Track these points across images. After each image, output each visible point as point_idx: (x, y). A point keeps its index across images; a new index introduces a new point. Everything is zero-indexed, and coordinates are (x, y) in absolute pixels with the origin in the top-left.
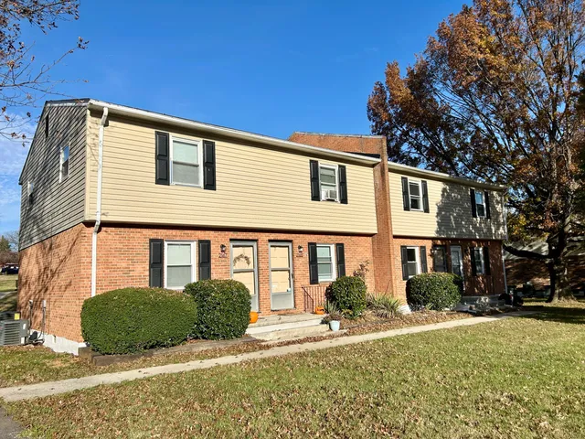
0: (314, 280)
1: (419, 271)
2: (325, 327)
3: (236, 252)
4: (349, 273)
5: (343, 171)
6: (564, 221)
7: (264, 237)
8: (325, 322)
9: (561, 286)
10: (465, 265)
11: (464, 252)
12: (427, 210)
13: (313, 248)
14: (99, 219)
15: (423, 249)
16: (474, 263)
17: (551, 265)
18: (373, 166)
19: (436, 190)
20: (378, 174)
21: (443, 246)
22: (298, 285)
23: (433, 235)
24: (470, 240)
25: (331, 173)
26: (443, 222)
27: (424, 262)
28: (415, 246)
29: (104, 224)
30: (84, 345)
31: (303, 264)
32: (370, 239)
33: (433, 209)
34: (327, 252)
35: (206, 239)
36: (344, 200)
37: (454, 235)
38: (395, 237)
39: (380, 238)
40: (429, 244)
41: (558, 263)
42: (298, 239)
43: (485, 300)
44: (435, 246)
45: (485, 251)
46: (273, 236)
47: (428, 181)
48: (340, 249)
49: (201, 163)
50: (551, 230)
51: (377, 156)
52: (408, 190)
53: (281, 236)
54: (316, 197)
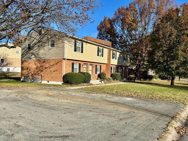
0: (96, 73)
1: (113, 72)
2: (101, 82)
3: (84, 66)
4: (102, 72)
5: (103, 49)
6: (140, 63)
7: (89, 63)
8: (100, 81)
9: (137, 77)
10: (121, 71)
11: (121, 69)
12: (116, 59)
13: (96, 66)
14: (67, 58)
15: (114, 67)
16: (123, 71)
17: (136, 72)
18: (108, 48)
19: (118, 54)
20: (109, 50)
21: (118, 67)
22: (93, 74)
23: (117, 64)
24: (122, 66)
25: (101, 50)
26: (118, 62)
27: (114, 70)
28: (113, 66)
29: (67, 59)
30: (62, 83)
31: (94, 69)
32: (105, 65)
33: (117, 59)
34: (98, 67)
35: (82, 63)
36: (103, 56)
37: (120, 64)
38: (111, 65)
39: (108, 65)
40: (115, 66)
41: (137, 72)
42: (95, 64)
43: (125, 79)
44: (116, 67)
45: (125, 68)
47: (117, 52)
48: (101, 66)
49: (81, 47)
50: (137, 65)
51: (109, 46)
52: (113, 54)
53: (91, 63)
54: (98, 55)
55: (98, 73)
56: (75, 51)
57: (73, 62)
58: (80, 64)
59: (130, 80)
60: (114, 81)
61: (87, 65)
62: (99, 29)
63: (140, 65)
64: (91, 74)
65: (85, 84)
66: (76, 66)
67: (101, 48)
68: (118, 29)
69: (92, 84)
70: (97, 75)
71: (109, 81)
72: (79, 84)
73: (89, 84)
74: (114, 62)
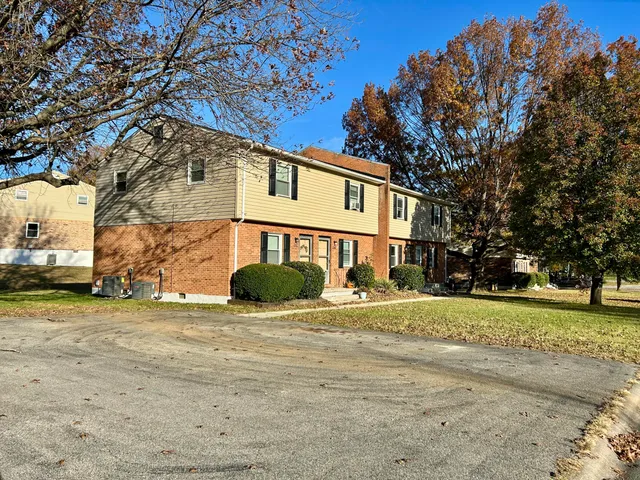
0: (341, 266)
1: (397, 263)
2: (357, 296)
3: (302, 242)
4: (359, 262)
5: (362, 187)
6: (487, 231)
7: (317, 234)
8: (355, 293)
9: (478, 280)
10: (423, 260)
11: (423, 251)
12: (406, 219)
13: (341, 242)
14: (244, 217)
15: (400, 246)
16: (429, 259)
17: (473, 263)
18: (379, 185)
19: (412, 203)
20: (383, 192)
21: (413, 245)
22: (332, 268)
23: (409, 237)
24: (428, 242)
25: (355, 189)
26: (415, 229)
27: (400, 256)
28: (396, 244)
29: (246, 221)
30: (230, 298)
31: (335, 252)
32: (372, 238)
33: (410, 218)
34: (349, 247)
35: (293, 232)
36: (362, 211)
37: (420, 238)
38: (391, 238)
39: (379, 239)
40: (404, 243)
41: (478, 262)
42: (336, 237)
43: (437, 286)
44: (407, 245)
45: (436, 251)
46: (322, 233)
47: (409, 198)
48: (356, 244)
49: (290, 181)
50: (478, 238)
51: (383, 179)
52: (397, 203)
53: (326, 233)
54: (347, 207)
55: (349, 264)
56: (272, 192)
57: (264, 228)
58: (287, 237)
59: (454, 289)
60: (400, 293)
61: (310, 238)
62: (350, 124)
63: (485, 241)
64: (324, 269)
65: (304, 302)
66: (275, 244)
67: (358, 184)
68: (410, 122)
69: (326, 303)
70: (343, 273)
71: (384, 291)
72: (286, 303)
73: (316, 301)
74: (401, 229)
